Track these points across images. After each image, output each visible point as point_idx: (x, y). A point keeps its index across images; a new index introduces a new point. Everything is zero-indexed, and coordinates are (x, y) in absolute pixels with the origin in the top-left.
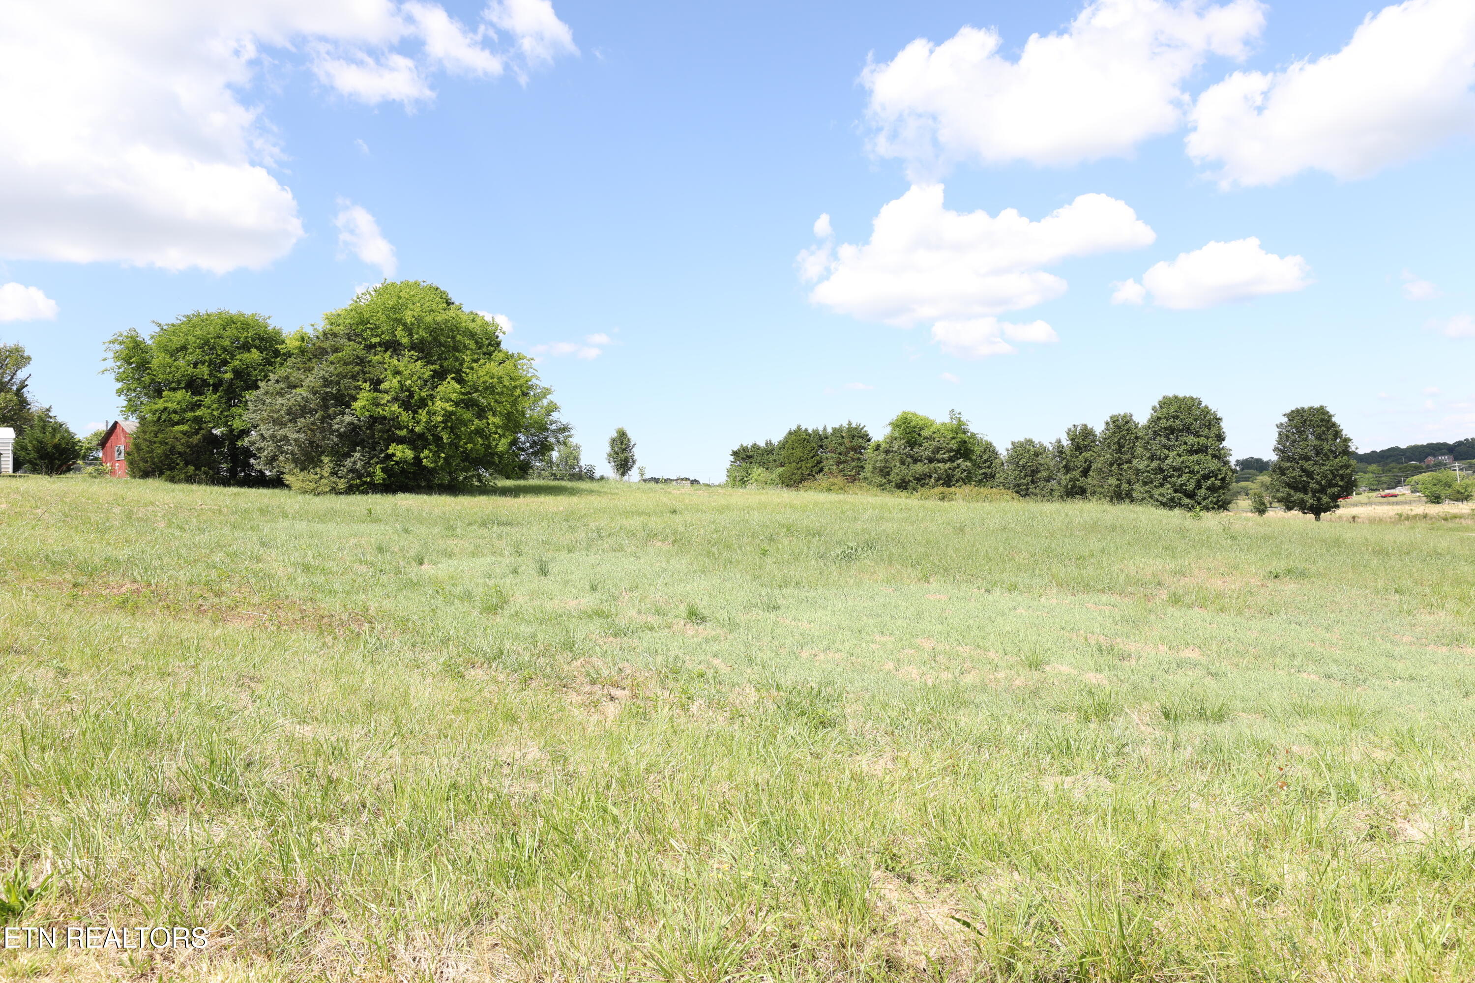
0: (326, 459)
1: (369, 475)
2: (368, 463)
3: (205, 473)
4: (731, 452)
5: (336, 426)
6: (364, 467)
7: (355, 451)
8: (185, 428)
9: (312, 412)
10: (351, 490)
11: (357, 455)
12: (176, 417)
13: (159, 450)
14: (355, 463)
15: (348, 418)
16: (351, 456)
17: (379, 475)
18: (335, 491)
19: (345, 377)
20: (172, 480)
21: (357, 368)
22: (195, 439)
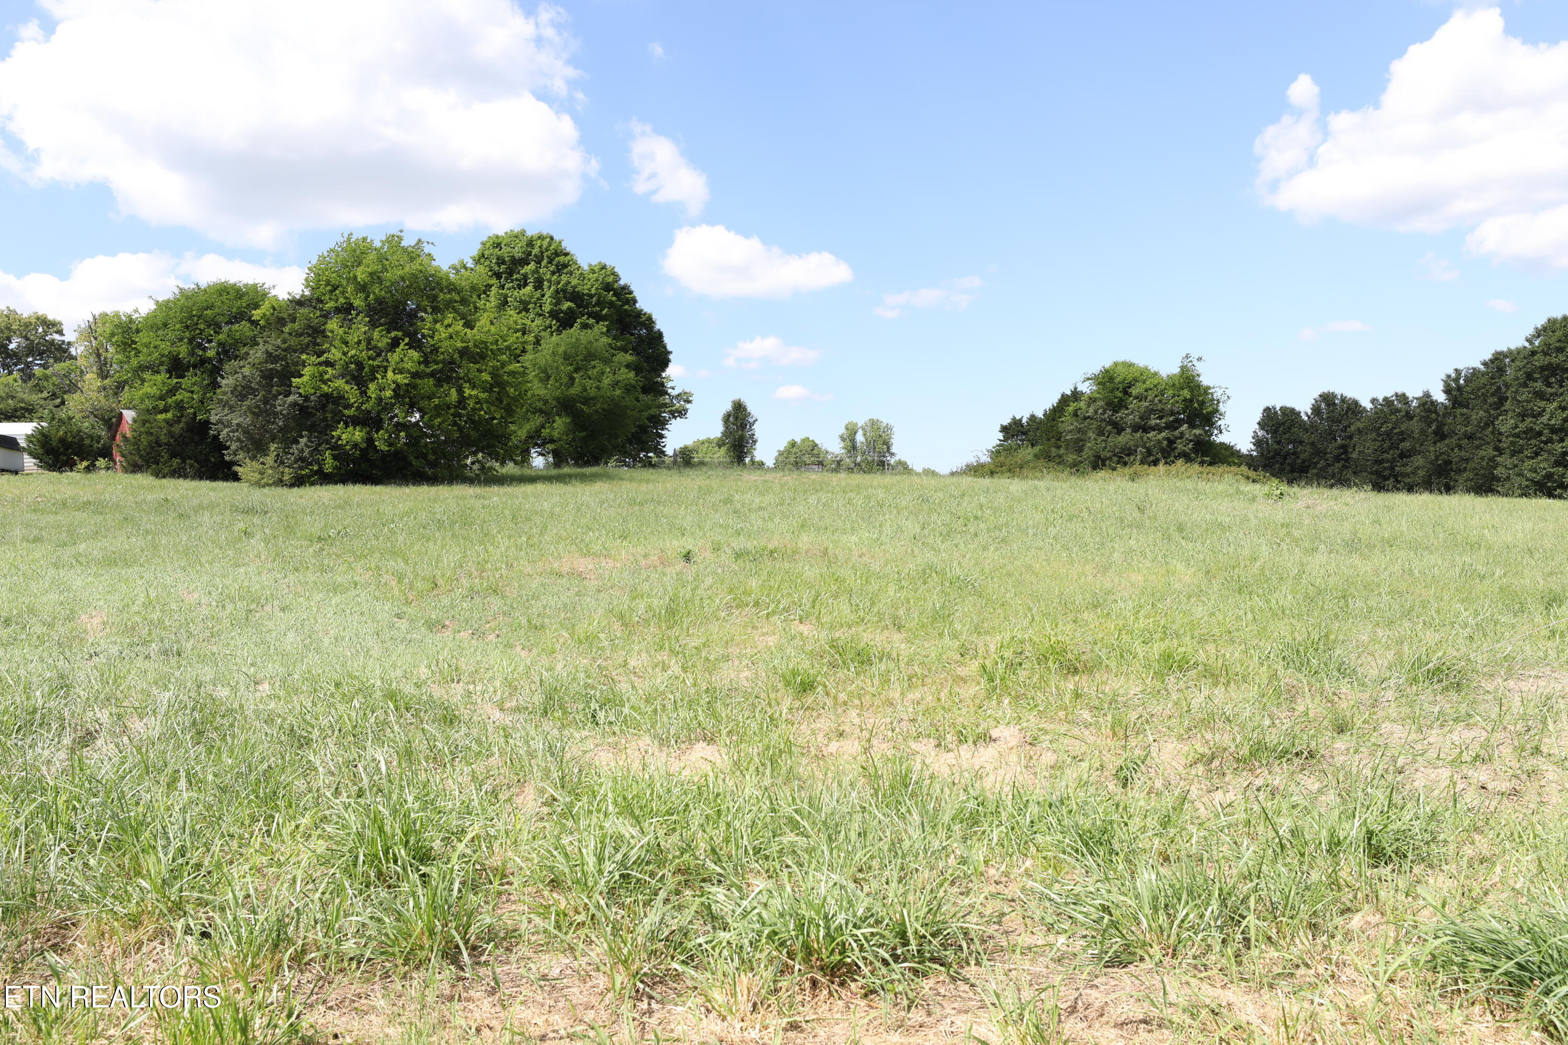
0: (273, 447)
1: (318, 462)
2: (316, 449)
3: (191, 466)
4: (999, 428)
5: (279, 408)
6: (311, 453)
7: (302, 437)
8: (169, 415)
9: (254, 392)
10: (299, 482)
11: (303, 441)
12: (161, 404)
13: (144, 440)
14: (302, 451)
15: (291, 398)
16: (297, 442)
17: (329, 464)
18: (280, 483)
19: (295, 351)
20: (157, 474)
21: (307, 340)
22: (177, 429)
